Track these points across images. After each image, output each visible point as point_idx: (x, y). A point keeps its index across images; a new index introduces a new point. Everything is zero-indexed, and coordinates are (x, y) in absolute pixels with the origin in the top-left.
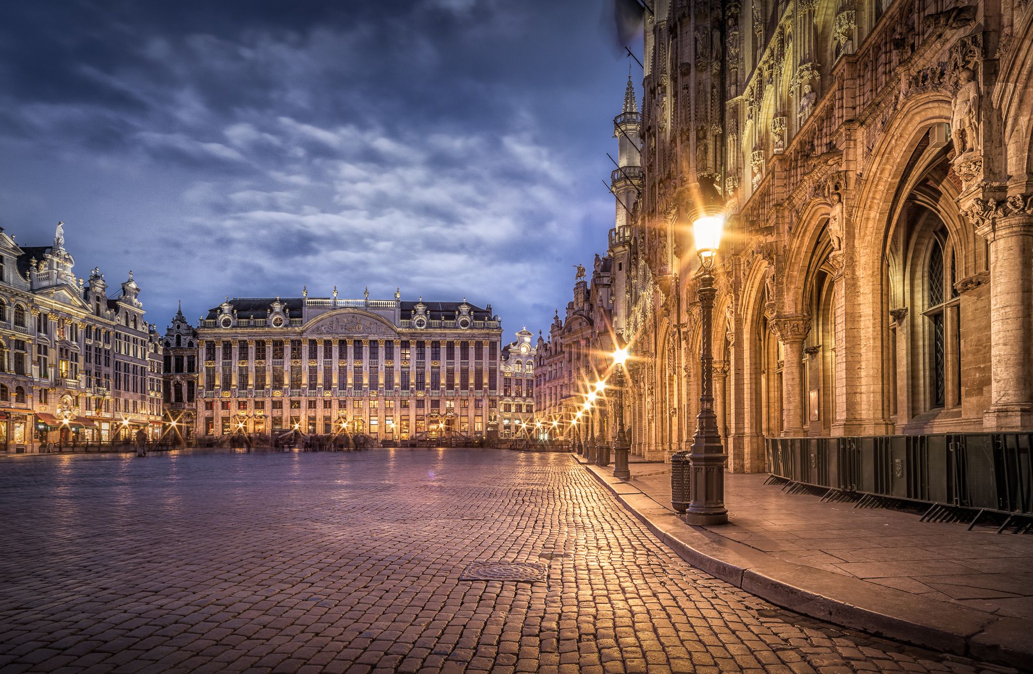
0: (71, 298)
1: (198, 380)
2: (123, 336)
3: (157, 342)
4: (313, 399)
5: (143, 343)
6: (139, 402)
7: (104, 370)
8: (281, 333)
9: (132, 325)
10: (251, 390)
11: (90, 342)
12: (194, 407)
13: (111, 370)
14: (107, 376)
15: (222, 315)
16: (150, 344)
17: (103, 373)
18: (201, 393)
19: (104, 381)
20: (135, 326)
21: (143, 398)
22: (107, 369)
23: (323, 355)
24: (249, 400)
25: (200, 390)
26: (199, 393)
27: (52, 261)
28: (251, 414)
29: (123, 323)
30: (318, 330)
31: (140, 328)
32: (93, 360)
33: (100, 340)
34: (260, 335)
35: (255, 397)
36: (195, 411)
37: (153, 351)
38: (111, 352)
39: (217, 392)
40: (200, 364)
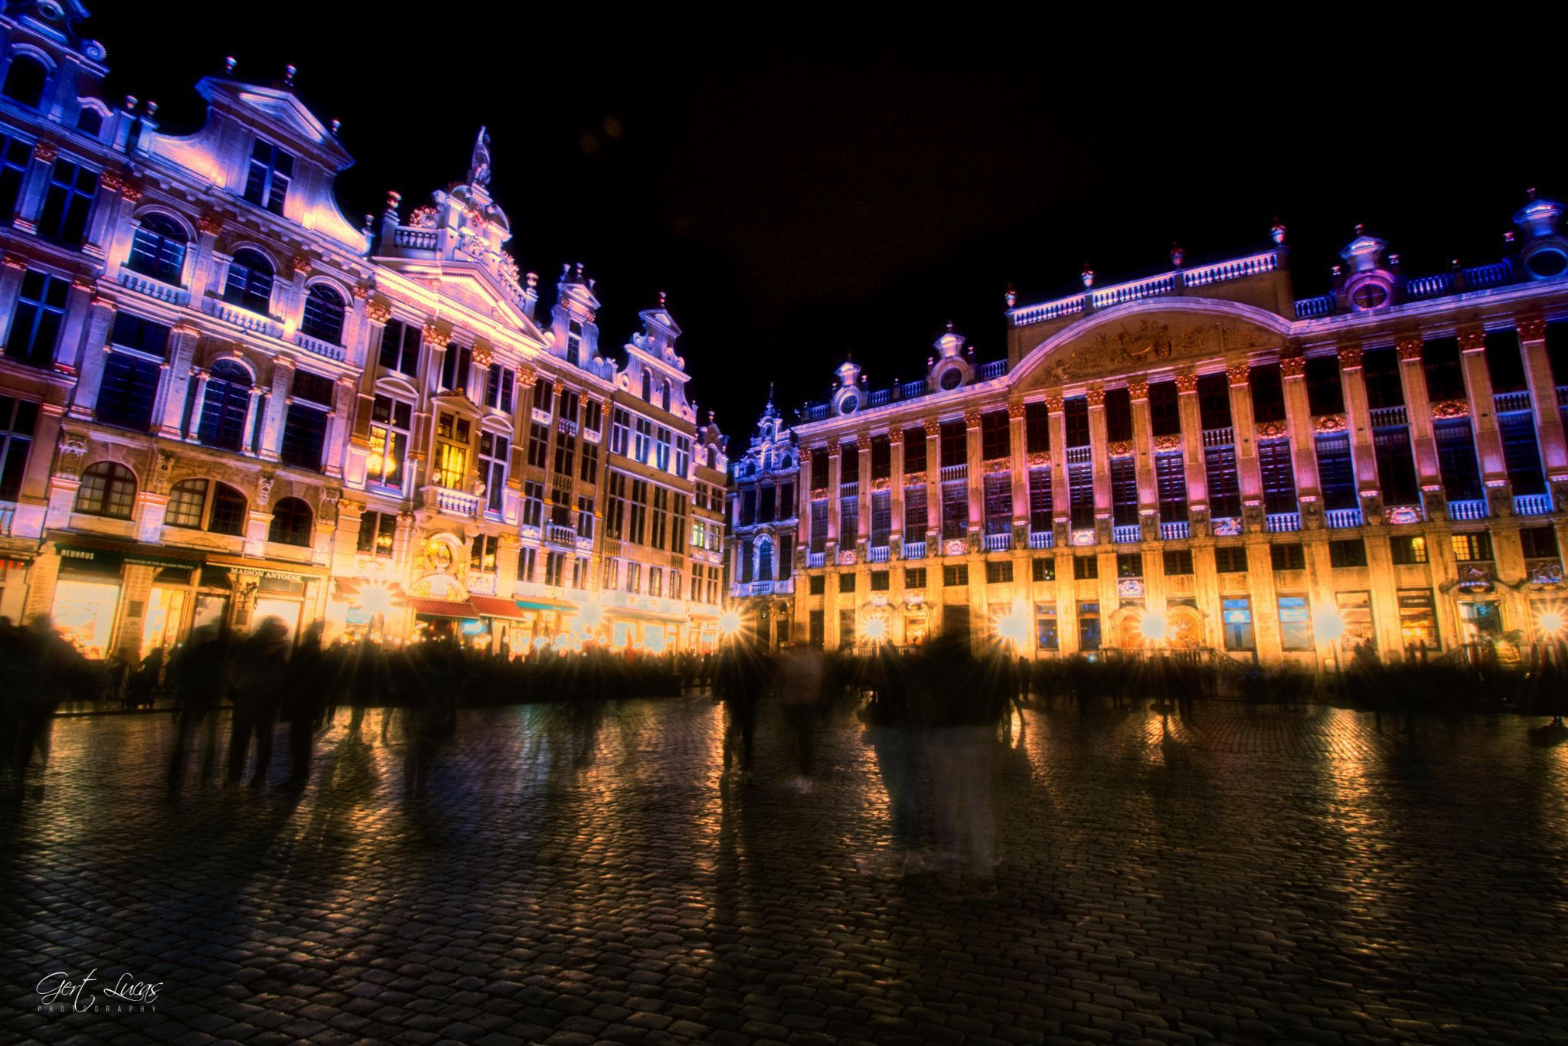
0: (492, 303)
1: (797, 532)
2: (633, 420)
3: (713, 446)
4: (1043, 555)
5: (682, 443)
6: (667, 569)
7: (580, 488)
8: (958, 404)
9: (657, 401)
10: (896, 543)
11: (540, 417)
12: (791, 590)
13: (596, 491)
14: (586, 504)
15: (842, 390)
16: (698, 447)
17: (575, 495)
18: (801, 557)
19: (575, 511)
20: (666, 405)
21: (677, 563)
22: (588, 487)
23: (1064, 437)
24: (894, 568)
25: (801, 552)
26: (799, 558)
27: (447, 209)
28: (899, 600)
29: (637, 392)
30: (1046, 377)
31: (676, 410)
32: (550, 461)
33: (574, 419)
34: (915, 416)
35: (906, 559)
36: (792, 597)
37: (704, 463)
38: (600, 451)
39: (830, 554)
40: (802, 498)
